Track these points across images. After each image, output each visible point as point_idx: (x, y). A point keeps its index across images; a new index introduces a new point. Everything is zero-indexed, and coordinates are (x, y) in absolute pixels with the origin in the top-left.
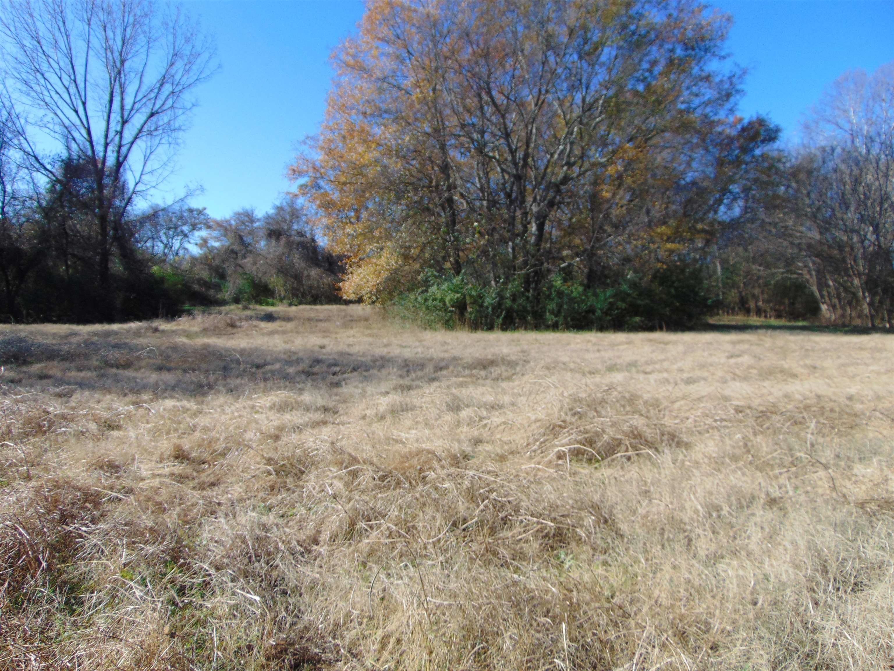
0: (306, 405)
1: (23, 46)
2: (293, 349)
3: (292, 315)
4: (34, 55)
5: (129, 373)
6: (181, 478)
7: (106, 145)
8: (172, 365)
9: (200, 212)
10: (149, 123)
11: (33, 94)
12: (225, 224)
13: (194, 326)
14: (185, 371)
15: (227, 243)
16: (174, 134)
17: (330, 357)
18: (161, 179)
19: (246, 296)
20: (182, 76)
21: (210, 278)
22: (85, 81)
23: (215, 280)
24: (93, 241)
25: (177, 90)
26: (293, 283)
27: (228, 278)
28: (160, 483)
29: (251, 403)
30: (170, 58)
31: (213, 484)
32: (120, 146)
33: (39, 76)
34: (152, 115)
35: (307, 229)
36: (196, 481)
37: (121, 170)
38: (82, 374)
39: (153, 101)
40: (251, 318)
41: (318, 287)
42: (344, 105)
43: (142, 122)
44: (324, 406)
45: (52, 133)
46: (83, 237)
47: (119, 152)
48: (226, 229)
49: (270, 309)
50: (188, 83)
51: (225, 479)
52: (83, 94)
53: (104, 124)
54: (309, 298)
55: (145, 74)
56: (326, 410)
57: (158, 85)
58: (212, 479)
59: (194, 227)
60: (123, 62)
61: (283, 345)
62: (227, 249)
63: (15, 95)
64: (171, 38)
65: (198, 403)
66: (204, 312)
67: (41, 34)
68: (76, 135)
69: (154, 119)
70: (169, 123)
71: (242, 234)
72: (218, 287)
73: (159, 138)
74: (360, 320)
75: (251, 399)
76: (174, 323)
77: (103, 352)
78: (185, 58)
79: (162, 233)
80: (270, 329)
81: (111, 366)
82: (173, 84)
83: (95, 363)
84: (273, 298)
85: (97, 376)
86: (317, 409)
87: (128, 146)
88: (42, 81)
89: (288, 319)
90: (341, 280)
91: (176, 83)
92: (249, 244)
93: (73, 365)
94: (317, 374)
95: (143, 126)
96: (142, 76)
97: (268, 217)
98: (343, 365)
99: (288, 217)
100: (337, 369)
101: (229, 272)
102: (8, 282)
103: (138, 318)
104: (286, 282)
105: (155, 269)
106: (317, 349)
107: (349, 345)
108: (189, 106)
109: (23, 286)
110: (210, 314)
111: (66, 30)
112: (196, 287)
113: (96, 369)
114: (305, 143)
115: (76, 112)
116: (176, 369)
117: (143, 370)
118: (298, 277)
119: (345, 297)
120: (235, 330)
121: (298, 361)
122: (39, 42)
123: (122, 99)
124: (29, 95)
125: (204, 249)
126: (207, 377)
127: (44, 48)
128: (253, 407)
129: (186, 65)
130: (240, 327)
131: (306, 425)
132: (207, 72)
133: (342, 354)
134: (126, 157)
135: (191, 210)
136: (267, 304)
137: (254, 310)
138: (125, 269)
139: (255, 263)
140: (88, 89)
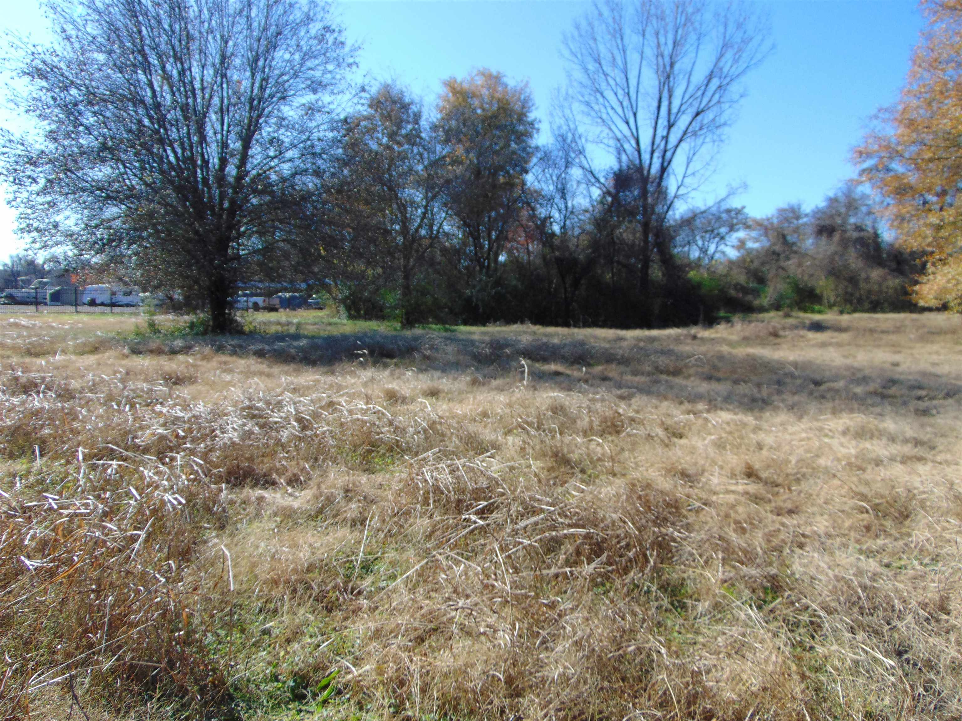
0: (890, 433)
1: (586, 70)
2: (856, 364)
3: (844, 324)
4: (596, 76)
5: (678, 381)
6: (757, 499)
7: (652, 152)
8: (720, 375)
9: (739, 212)
10: (694, 123)
11: (593, 113)
12: (766, 223)
13: (733, 334)
14: (736, 382)
15: (767, 244)
16: (718, 132)
17: (911, 377)
18: (702, 180)
19: (788, 301)
20: (731, 67)
21: (747, 283)
22: (637, 92)
23: (753, 285)
24: (637, 248)
25: (725, 82)
26: (846, 287)
27: (769, 283)
28: (736, 500)
29: (819, 424)
30: (719, 49)
31: (791, 512)
32: (665, 151)
33: (598, 95)
34: (698, 114)
35: (868, 223)
36: (773, 504)
37: (665, 175)
38: (637, 379)
39: (699, 100)
40: (796, 327)
41: (880, 291)
42: (936, 60)
43: (687, 123)
44: (915, 439)
45: (607, 148)
46: (627, 245)
47: (663, 157)
48: (766, 229)
49: (817, 317)
50: (737, 73)
51: (804, 508)
52: (634, 105)
53: (651, 132)
54: (867, 305)
55: (693, 73)
56: (917, 443)
57: (705, 82)
58: (789, 505)
59: (732, 228)
60: (672, 65)
61: (842, 359)
62: (768, 250)
63: (579, 117)
64: (721, 29)
65: (756, 419)
66: (743, 320)
67: (602, 55)
68: (627, 146)
69: (699, 118)
70: (714, 120)
71: (786, 232)
72: (756, 293)
73: (702, 137)
74: (946, 333)
75: (817, 420)
76: (712, 330)
77: (653, 358)
78: (736, 47)
79: (698, 238)
80: (820, 341)
81: (662, 372)
82: (720, 78)
83: (648, 369)
84: (821, 305)
85: (651, 381)
86: (906, 441)
87: (672, 150)
88: (601, 100)
89: (840, 329)
90: (917, 283)
91: (723, 75)
92: (794, 244)
93: (628, 369)
94: (894, 397)
95: (687, 128)
96: (690, 75)
97: (817, 212)
98: (930, 389)
99: (843, 210)
100: (922, 393)
101: (770, 275)
102: (565, 289)
103: (677, 325)
104: (837, 286)
105: (692, 274)
106: (887, 366)
107: (934, 364)
108: (736, 97)
109: (577, 293)
110: (750, 322)
111: (623, 46)
112: (733, 293)
113: (649, 374)
114: (876, 117)
115: (627, 123)
116: (726, 379)
117: (692, 379)
118: (853, 280)
119: (922, 303)
120: (778, 341)
121: (865, 380)
122: (600, 64)
123: (670, 103)
124: (589, 115)
125: (742, 251)
126: (759, 391)
127: (605, 68)
128: (821, 429)
129: (735, 54)
130: (785, 337)
131: (892, 459)
132: (759, 56)
133: (924, 374)
134: (670, 162)
135: (728, 211)
136: (813, 311)
137: (797, 317)
138: (664, 275)
139: (800, 265)
140: (639, 99)
